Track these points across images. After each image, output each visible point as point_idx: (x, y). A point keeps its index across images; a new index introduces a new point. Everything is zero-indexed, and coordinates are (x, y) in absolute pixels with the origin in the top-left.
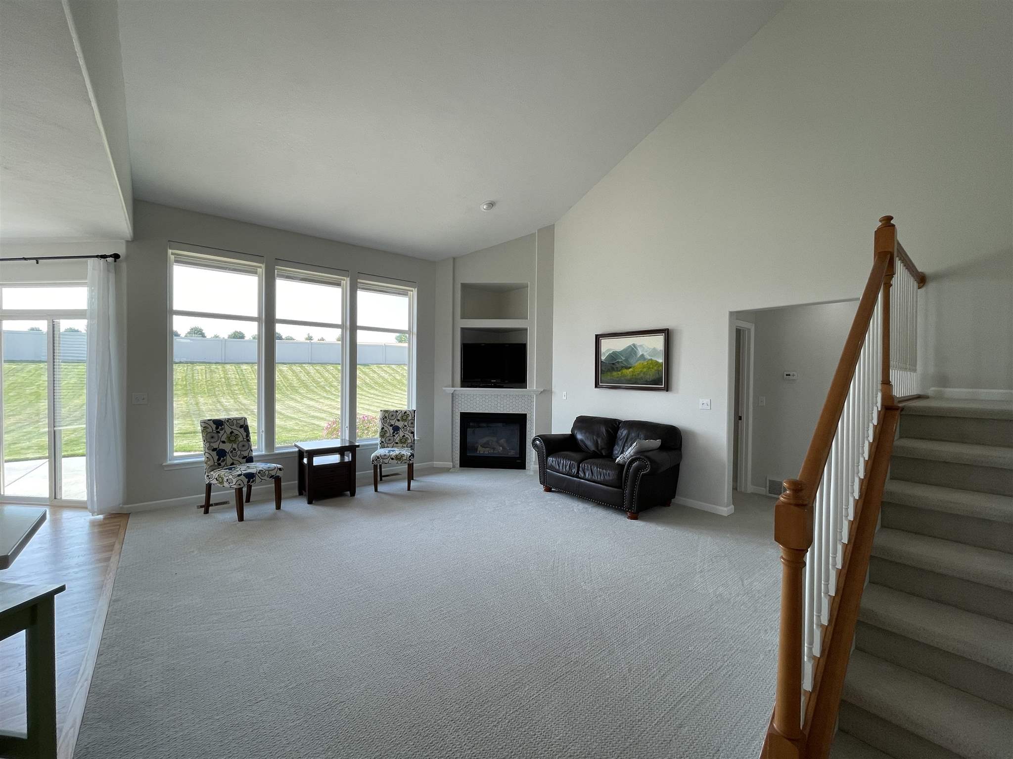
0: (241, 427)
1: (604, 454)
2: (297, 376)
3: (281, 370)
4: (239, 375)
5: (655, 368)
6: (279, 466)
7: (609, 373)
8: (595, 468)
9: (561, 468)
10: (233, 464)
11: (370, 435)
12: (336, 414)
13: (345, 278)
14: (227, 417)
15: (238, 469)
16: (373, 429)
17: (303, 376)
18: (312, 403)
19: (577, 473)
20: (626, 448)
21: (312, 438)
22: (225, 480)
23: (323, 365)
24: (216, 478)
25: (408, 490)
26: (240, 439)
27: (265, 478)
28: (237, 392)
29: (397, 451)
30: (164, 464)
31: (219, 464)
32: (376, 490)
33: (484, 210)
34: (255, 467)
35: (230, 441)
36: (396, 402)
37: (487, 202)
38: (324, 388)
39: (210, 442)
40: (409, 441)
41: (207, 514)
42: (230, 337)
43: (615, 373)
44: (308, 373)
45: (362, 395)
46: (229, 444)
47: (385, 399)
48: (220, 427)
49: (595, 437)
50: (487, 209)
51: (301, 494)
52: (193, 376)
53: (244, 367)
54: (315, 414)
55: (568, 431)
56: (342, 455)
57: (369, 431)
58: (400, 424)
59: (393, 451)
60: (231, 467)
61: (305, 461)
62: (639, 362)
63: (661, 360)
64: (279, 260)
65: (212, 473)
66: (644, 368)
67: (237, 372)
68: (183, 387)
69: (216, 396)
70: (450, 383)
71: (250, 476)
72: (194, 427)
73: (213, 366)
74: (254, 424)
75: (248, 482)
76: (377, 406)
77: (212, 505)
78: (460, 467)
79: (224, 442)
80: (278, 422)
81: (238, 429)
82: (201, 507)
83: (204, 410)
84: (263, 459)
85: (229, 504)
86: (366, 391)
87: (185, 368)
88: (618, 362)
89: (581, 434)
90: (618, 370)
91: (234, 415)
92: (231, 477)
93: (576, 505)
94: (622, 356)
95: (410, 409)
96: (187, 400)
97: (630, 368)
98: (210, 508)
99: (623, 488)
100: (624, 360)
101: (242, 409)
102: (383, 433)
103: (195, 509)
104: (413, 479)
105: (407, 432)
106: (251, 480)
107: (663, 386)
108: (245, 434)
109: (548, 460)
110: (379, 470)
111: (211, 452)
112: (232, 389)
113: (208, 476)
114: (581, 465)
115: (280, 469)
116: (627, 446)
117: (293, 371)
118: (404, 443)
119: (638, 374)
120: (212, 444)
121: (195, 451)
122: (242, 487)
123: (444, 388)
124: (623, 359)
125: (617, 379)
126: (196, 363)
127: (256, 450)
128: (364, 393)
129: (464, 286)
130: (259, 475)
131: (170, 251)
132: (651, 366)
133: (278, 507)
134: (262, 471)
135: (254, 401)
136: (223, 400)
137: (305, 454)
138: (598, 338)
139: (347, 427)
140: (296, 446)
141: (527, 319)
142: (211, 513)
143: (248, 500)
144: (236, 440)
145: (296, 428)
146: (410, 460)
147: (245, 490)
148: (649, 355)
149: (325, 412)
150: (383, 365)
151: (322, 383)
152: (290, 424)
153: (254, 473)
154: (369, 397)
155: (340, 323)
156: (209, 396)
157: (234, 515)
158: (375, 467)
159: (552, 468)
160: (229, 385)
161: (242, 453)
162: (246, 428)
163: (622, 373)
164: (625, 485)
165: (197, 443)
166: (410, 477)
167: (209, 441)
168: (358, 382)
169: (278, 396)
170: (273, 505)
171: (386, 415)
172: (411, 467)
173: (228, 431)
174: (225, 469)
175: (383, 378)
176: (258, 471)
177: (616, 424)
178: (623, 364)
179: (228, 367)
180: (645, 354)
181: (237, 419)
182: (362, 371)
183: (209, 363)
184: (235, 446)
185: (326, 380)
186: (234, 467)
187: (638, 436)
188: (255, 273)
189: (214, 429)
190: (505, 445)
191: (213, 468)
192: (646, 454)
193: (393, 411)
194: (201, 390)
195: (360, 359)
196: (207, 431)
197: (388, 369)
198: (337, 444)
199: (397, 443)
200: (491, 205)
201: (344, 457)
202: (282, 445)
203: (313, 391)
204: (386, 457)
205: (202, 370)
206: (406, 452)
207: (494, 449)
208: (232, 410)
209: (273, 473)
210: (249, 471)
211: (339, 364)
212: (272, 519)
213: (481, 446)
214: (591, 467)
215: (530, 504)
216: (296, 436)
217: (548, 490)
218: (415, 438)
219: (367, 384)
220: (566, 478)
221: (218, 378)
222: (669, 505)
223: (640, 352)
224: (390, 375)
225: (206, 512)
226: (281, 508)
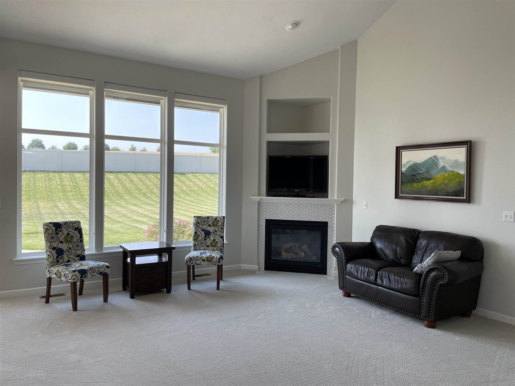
0: (76, 229)
1: (403, 263)
2: (122, 183)
3: (109, 179)
4: (72, 183)
5: (457, 180)
6: (107, 264)
7: (409, 184)
8: (393, 276)
9: (359, 274)
10: (68, 261)
11: (185, 239)
12: (155, 219)
13: (164, 98)
14: (64, 220)
15: (73, 266)
16: (188, 233)
17: (128, 184)
18: (134, 208)
19: (374, 281)
20: (425, 257)
21: (135, 240)
22: (63, 275)
23: (145, 174)
24: (55, 273)
25: (217, 290)
26: (75, 240)
27: (95, 274)
28: (71, 198)
29: (208, 254)
30: (14, 259)
31: (58, 261)
32: (189, 288)
33: (290, 31)
34: (88, 264)
35: (67, 242)
36: (210, 208)
37: (293, 22)
38: (146, 194)
39: (51, 242)
40: (219, 245)
41: (48, 304)
42: (65, 148)
43: (415, 185)
44: (132, 181)
45: (178, 201)
46: (66, 243)
47: (199, 205)
48: (59, 229)
49: (394, 246)
50: (292, 29)
51: (124, 289)
52: (35, 183)
53: (77, 175)
54: (137, 218)
55: (367, 239)
56: (160, 256)
57: (184, 235)
58: (211, 229)
59: (204, 253)
60: (68, 264)
61: (129, 260)
62: (440, 173)
63: (463, 172)
64: (107, 83)
65: (52, 268)
66: (445, 180)
67: (71, 180)
68: (26, 193)
69: (53, 201)
70: (257, 193)
71: (83, 272)
72: (36, 228)
73: (52, 175)
74: (85, 226)
75: (81, 277)
76: (192, 212)
77: (51, 296)
78: (265, 270)
79: (61, 242)
80: (107, 225)
81: (74, 231)
82: (43, 297)
83: (44, 213)
84: (94, 257)
85: (65, 295)
86: (182, 198)
87: (29, 176)
88: (419, 174)
89: (381, 242)
90: (418, 181)
91: (70, 218)
92: (67, 272)
93: (374, 311)
94: (423, 168)
95: (221, 215)
96: (30, 204)
97: (431, 179)
98: (51, 299)
99: (420, 296)
100: (425, 172)
101: (75, 213)
102: (196, 237)
103: (38, 299)
104: (222, 280)
105: (217, 237)
106: (84, 276)
107: (465, 198)
108: (79, 236)
109: (347, 267)
110: (192, 270)
111: (51, 250)
112: (67, 195)
113: (49, 271)
114: (379, 273)
115: (108, 267)
116: (426, 256)
117: (119, 180)
118: (215, 246)
119: (440, 185)
120: (52, 244)
121: (38, 249)
122: (77, 282)
123: (251, 197)
124: (424, 170)
125: (418, 190)
126: (37, 171)
127: (88, 249)
128: (181, 200)
129: (271, 103)
130: (90, 271)
131: (20, 79)
132: (453, 178)
133: (106, 300)
134: (93, 268)
135: (86, 206)
136: (60, 205)
137: (129, 254)
138: (399, 150)
139: (165, 231)
140: (121, 247)
141: (330, 132)
142: (51, 303)
143: (81, 294)
144: (72, 240)
145: (121, 230)
146: (219, 262)
147: (78, 284)
148: (451, 167)
149: (146, 216)
150: (198, 174)
151: (144, 190)
152: (116, 227)
153: (86, 270)
154: (186, 204)
155: (159, 138)
156: (48, 201)
157: (69, 305)
158: (189, 267)
159: (351, 274)
160: (64, 191)
161: (77, 252)
162: (79, 230)
163: (423, 184)
164: (422, 294)
165: (38, 242)
166: (220, 278)
167: (50, 240)
168: (175, 189)
169: (106, 202)
170: (101, 299)
171: (199, 221)
172: (220, 268)
173: (65, 232)
174: (62, 266)
175: (198, 186)
176: (90, 268)
177: (416, 234)
178: (424, 175)
179: (64, 175)
180: (447, 165)
181: (72, 223)
182: (180, 180)
183: (48, 172)
184: (71, 246)
185: (148, 187)
186: (70, 264)
187: (437, 247)
188: (87, 94)
189: (54, 231)
190: (307, 251)
191: (53, 264)
192: (444, 264)
193: (205, 217)
194: (41, 195)
195: (176, 168)
196: (48, 233)
197: (203, 177)
198: (156, 245)
199: (208, 246)
200: (296, 24)
201: (162, 258)
202: (110, 246)
203: (136, 198)
204: (198, 259)
205: (41, 177)
206: (216, 255)
207: (296, 254)
208: (67, 214)
209: (102, 270)
210: (82, 268)
211: (159, 173)
212: (100, 310)
213: (284, 251)
214: (389, 275)
215: (329, 308)
216: (121, 237)
217: (347, 295)
218: (225, 242)
219: (183, 191)
220: (364, 284)
221: (55, 185)
222: (469, 316)
223: (441, 164)
224: (205, 183)
225: (47, 302)
226: (108, 301)
